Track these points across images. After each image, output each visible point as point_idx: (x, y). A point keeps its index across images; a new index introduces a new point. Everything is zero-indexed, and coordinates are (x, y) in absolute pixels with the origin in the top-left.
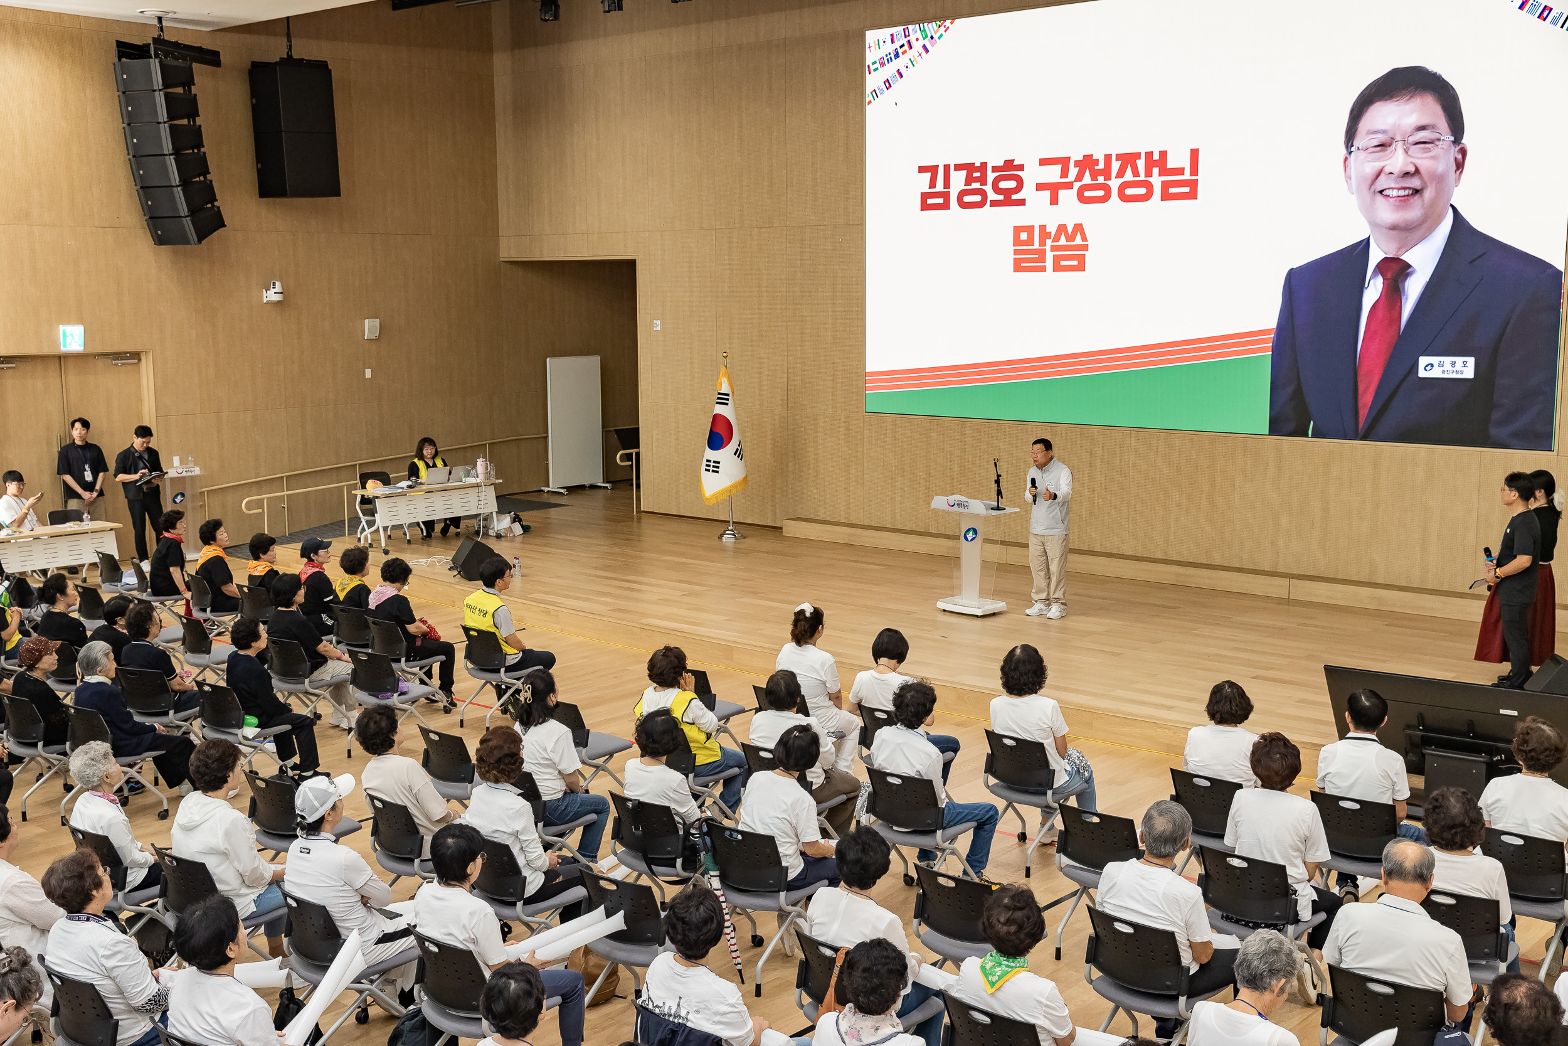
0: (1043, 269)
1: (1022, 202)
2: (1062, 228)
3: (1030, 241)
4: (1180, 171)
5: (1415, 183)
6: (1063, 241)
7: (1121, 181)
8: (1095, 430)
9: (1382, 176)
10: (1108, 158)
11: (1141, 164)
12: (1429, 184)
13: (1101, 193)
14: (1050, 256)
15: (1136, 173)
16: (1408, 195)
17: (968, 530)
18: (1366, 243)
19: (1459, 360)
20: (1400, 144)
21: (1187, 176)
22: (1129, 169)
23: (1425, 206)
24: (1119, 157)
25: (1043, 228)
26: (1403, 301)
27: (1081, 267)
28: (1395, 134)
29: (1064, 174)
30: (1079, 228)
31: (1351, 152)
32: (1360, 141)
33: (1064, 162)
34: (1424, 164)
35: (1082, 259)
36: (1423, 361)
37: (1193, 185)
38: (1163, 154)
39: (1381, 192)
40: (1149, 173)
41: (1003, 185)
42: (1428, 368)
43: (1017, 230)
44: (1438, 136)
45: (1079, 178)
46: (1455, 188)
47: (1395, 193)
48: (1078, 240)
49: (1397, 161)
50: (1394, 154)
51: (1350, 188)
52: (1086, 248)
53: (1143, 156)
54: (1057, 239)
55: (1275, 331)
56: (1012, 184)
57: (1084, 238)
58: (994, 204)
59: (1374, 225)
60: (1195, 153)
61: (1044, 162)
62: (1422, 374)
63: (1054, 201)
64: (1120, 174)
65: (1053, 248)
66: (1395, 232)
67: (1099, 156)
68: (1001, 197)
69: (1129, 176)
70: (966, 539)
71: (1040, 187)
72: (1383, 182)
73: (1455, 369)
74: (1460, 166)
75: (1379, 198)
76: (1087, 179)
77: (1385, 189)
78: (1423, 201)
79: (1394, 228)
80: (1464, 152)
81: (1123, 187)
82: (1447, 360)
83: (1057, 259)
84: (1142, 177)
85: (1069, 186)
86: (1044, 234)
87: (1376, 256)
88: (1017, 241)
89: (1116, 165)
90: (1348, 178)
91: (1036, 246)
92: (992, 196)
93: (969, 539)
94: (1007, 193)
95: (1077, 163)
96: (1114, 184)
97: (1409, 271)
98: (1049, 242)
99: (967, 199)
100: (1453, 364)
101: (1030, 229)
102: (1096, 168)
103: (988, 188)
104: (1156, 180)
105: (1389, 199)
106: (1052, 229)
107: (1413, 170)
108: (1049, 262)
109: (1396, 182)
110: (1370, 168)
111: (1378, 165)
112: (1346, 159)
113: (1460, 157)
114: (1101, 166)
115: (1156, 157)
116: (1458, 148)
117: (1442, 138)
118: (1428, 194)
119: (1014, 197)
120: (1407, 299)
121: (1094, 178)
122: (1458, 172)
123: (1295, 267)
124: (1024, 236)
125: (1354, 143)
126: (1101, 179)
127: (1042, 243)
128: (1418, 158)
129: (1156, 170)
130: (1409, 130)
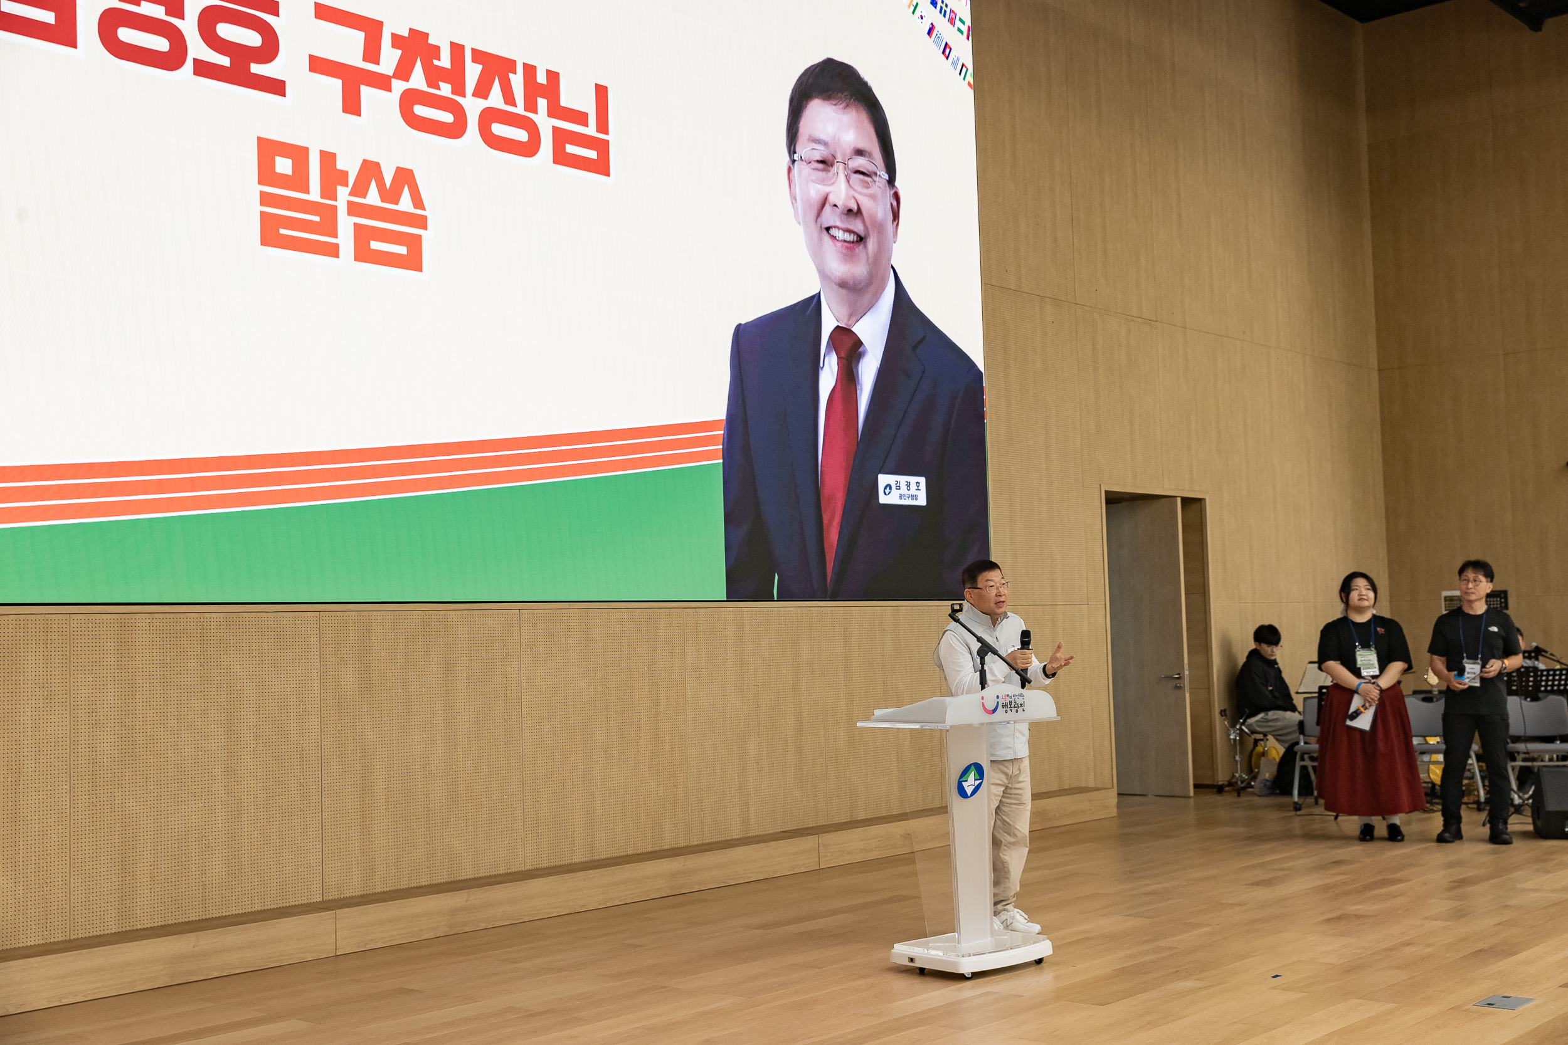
0: (332, 251)
1: (277, 87)
2: (371, 169)
3: (299, 180)
4: (580, 118)
5: (858, 226)
6: (373, 197)
7: (482, 104)
8: (453, 615)
9: (827, 208)
10: (457, 50)
11: (517, 81)
12: (871, 232)
13: (447, 117)
14: (346, 224)
15: (508, 96)
16: (853, 242)
17: (966, 771)
18: (815, 301)
19: (913, 480)
20: (841, 166)
21: (591, 130)
22: (496, 88)
23: (870, 261)
24: (478, 56)
25: (328, 159)
26: (858, 392)
27: (413, 261)
28: (836, 151)
29: (372, 52)
30: (405, 177)
31: (794, 161)
32: (804, 149)
33: (371, 28)
34: (866, 204)
35: (414, 243)
36: (883, 479)
37: (602, 147)
38: (553, 76)
39: (828, 229)
40: (531, 106)
41: (225, 31)
42: (887, 491)
43: (268, 149)
44: (874, 169)
45: (402, 71)
46: (894, 245)
47: (840, 235)
48: (405, 204)
49: (841, 191)
50: (837, 178)
51: (796, 214)
52: (422, 222)
53: (520, 69)
54: (360, 189)
55: (724, 423)
56: (251, 38)
57: (418, 202)
58: (203, 69)
59: (824, 275)
60: (601, 92)
61: (324, 13)
62: (883, 499)
63: (352, 105)
64: (482, 91)
65: (354, 209)
66: (844, 292)
67: (440, 38)
68: (225, 61)
69: (495, 99)
70: (962, 793)
71: (318, 65)
72: (830, 217)
73: (910, 493)
74: (896, 216)
75: (826, 237)
76: (418, 80)
77: (835, 227)
78: (867, 254)
79: (843, 284)
80: (897, 196)
81: (488, 116)
82: (903, 479)
83: (362, 235)
84: (520, 109)
85: (383, 83)
86: (332, 176)
87: (828, 324)
88: (266, 174)
89: (472, 72)
90: (794, 198)
91: (314, 194)
92: (197, 49)
93: (969, 791)
94: (241, 54)
95: (397, 41)
96: (473, 107)
97: (861, 349)
98: (343, 194)
99: (126, 35)
100: (908, 484)
101: (299, 154)
102: (436, 62)
103: (188, 26)
104: (545, 123)
105: (836, 242)
106: (349, 164)
107: (855, 208)
108: (345, 238)
109: (842, 221)
110: (816, 191)
111: (823, 189)
112: (789, 170)
113: (895, 203)
114: (445, 61)
115: (542, 78)
116: (892, 192)
117: (878, 173)
118: (871, 244)
119: (256, 68)
120: (861, 390)
121: (432, 82)
122: (895, 223)
123: (743, 323)
124: (283, 165)
125: (797, 150)
126: (445, 90)
127: (328, 191)
128: (861, 194)
129: (542, 103)
130: (849, 150)
